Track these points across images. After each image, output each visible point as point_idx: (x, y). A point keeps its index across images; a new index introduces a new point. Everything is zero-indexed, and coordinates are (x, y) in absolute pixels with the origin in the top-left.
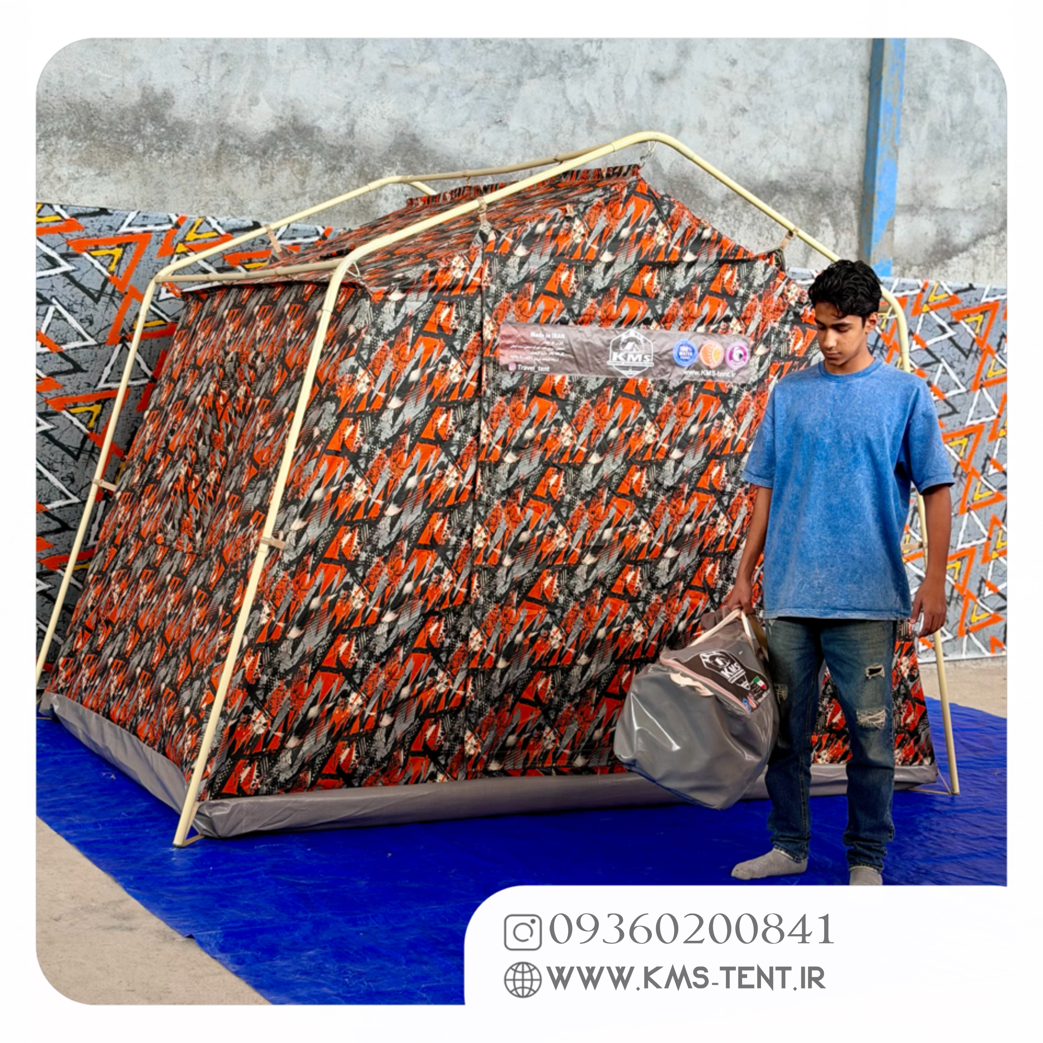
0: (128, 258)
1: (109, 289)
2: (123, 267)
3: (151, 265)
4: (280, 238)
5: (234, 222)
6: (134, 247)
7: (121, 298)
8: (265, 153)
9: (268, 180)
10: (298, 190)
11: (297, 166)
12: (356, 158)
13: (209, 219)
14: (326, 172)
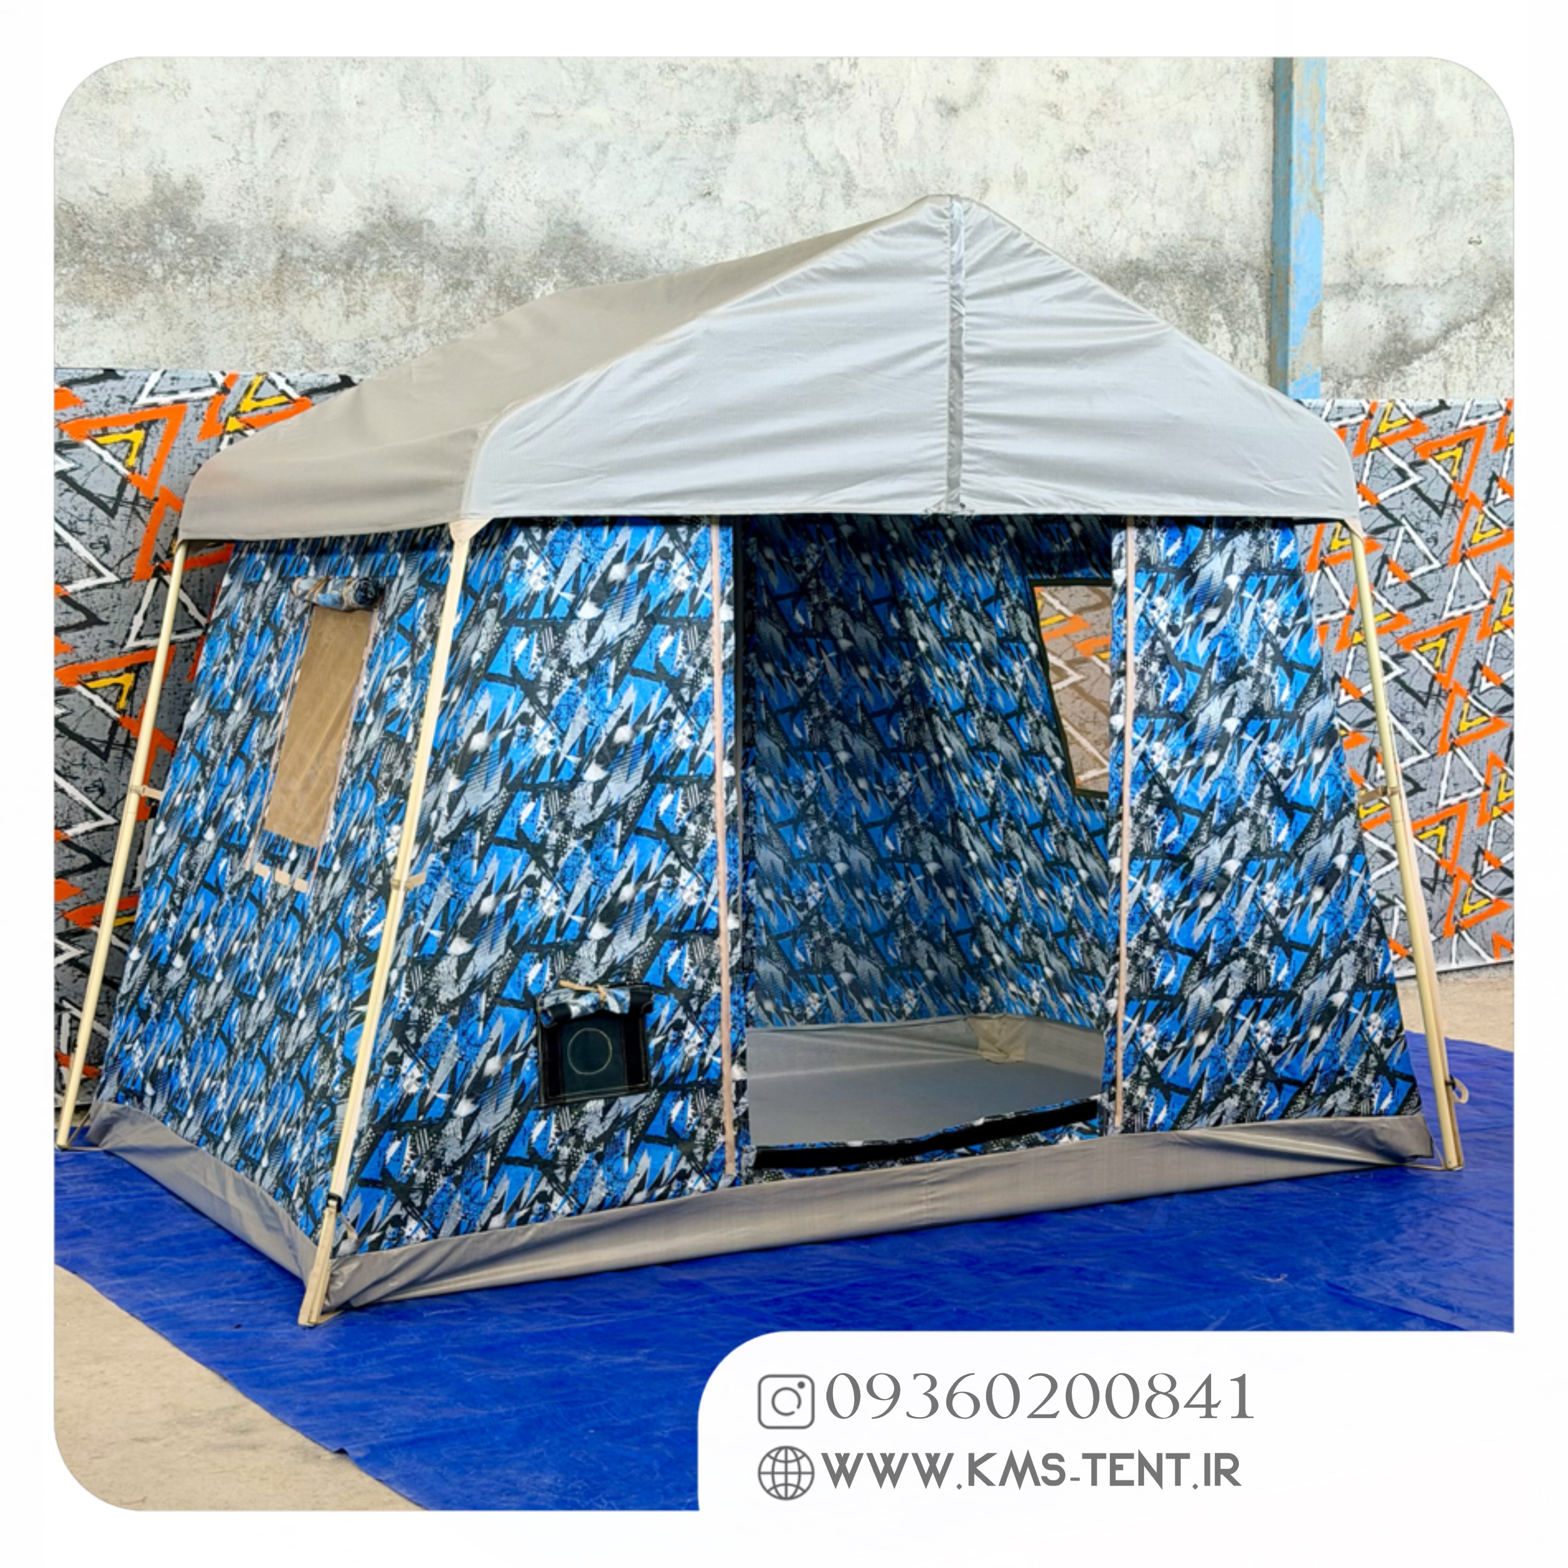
0: (154, 444)
1: (129, 494)
2: (148, 459)
3: (191, 453)
5: (312, 379)
6: (161, 428)
7: (148, 507)
8: (349, 266)
9: (358, 308)
10: (405, 323)
11: (401, 285)
12: (491, 266)
13: (273, 376)
14: (446, 291)
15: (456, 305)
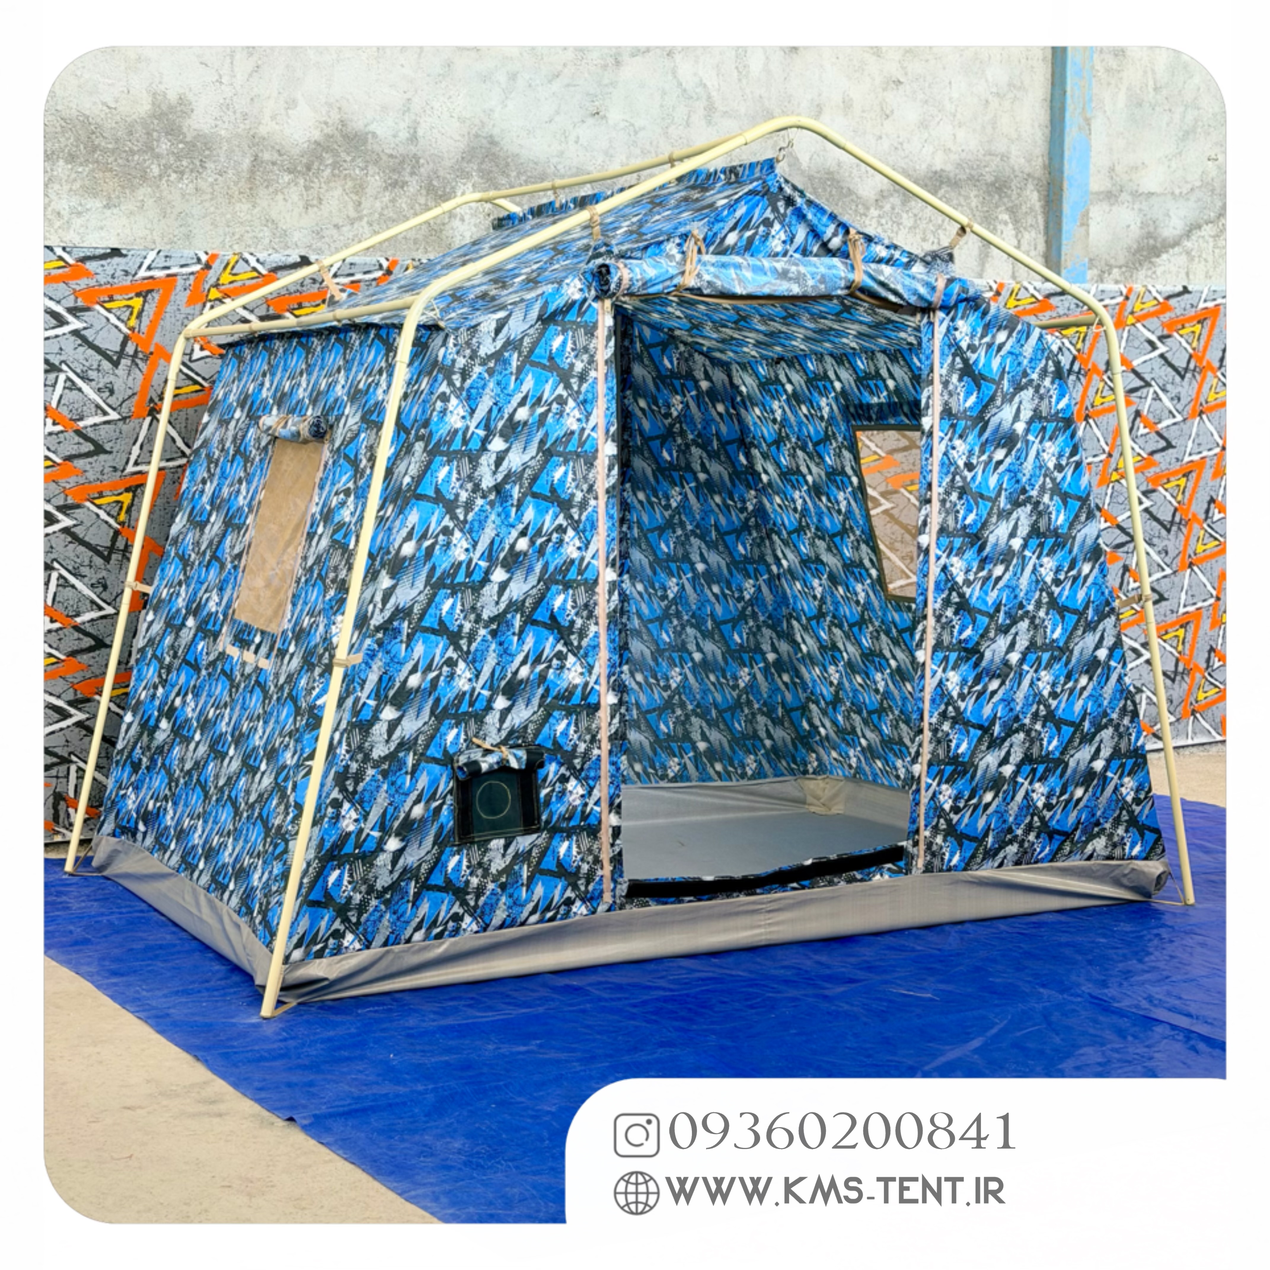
0: (150, 309)
1: (130, 349)
2: (145, 321)
3: (180, 317)
4: (335, 276)
5: (278, 258)
6: (156, 296)
7: (146, 359)
8: (309, 168)
9: (315, 202)
10: (353, 214)
11: (350, 184)
12: (422, 170)
13: (247, 256)
14: (386, 188)
15: (393, 201)
